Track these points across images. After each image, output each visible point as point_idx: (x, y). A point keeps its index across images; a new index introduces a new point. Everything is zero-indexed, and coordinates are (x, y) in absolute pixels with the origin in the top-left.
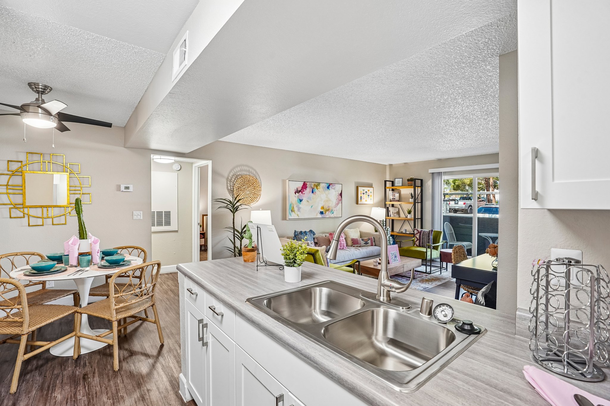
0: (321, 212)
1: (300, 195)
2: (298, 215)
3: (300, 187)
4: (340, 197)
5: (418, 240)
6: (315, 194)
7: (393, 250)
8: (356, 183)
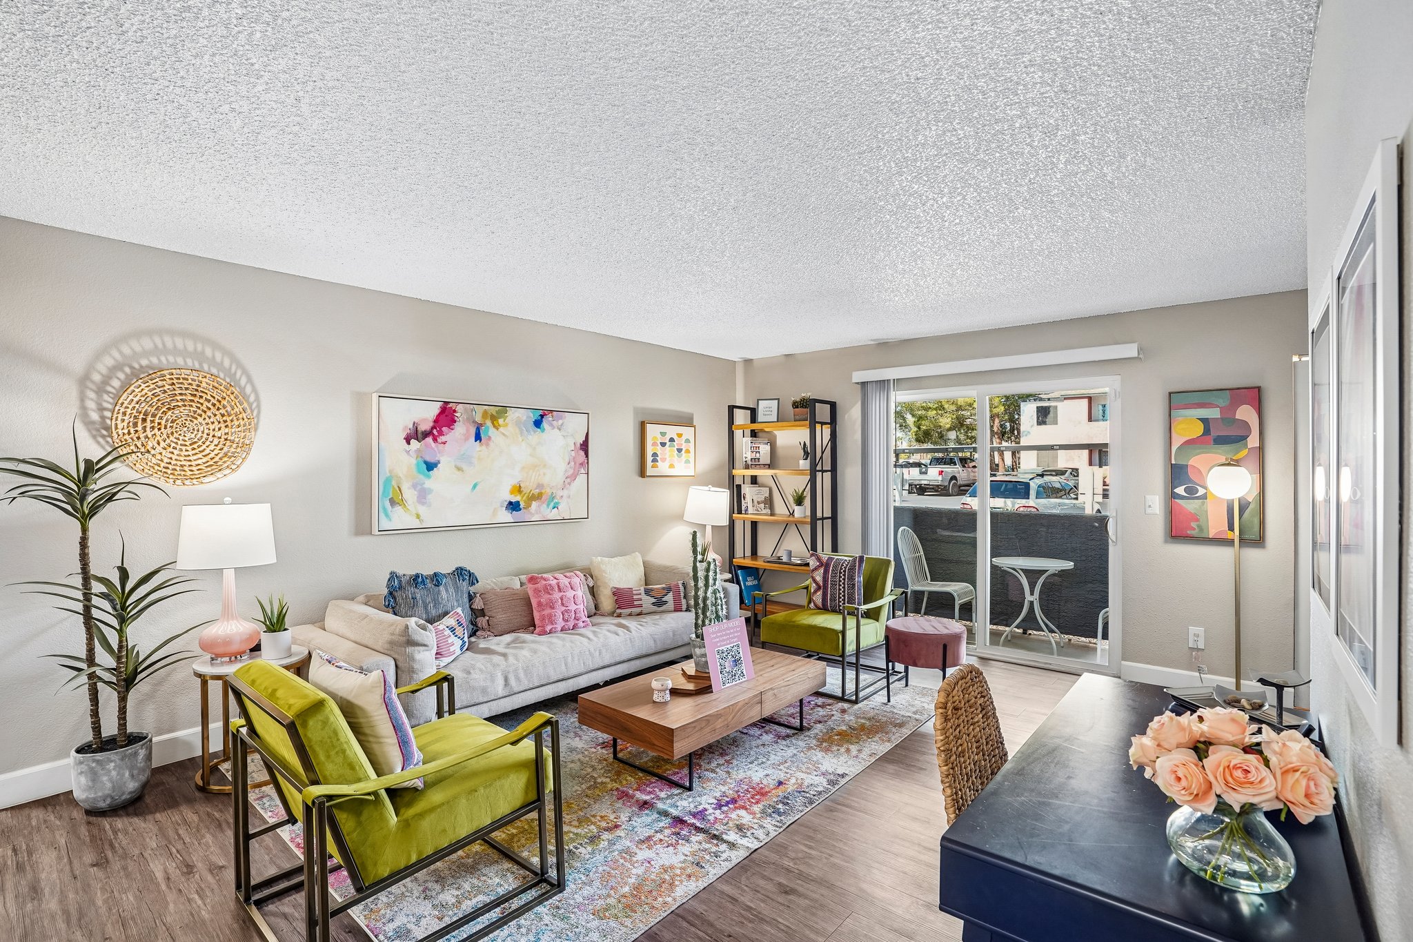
0: (510, 503)
1: (427, 446)
2: (418, 516)
3: (425, 420)
4: (582, 453)
5: (819, 588)
6: (487, 445)
7: (728, 639)
8: (637, 411)
